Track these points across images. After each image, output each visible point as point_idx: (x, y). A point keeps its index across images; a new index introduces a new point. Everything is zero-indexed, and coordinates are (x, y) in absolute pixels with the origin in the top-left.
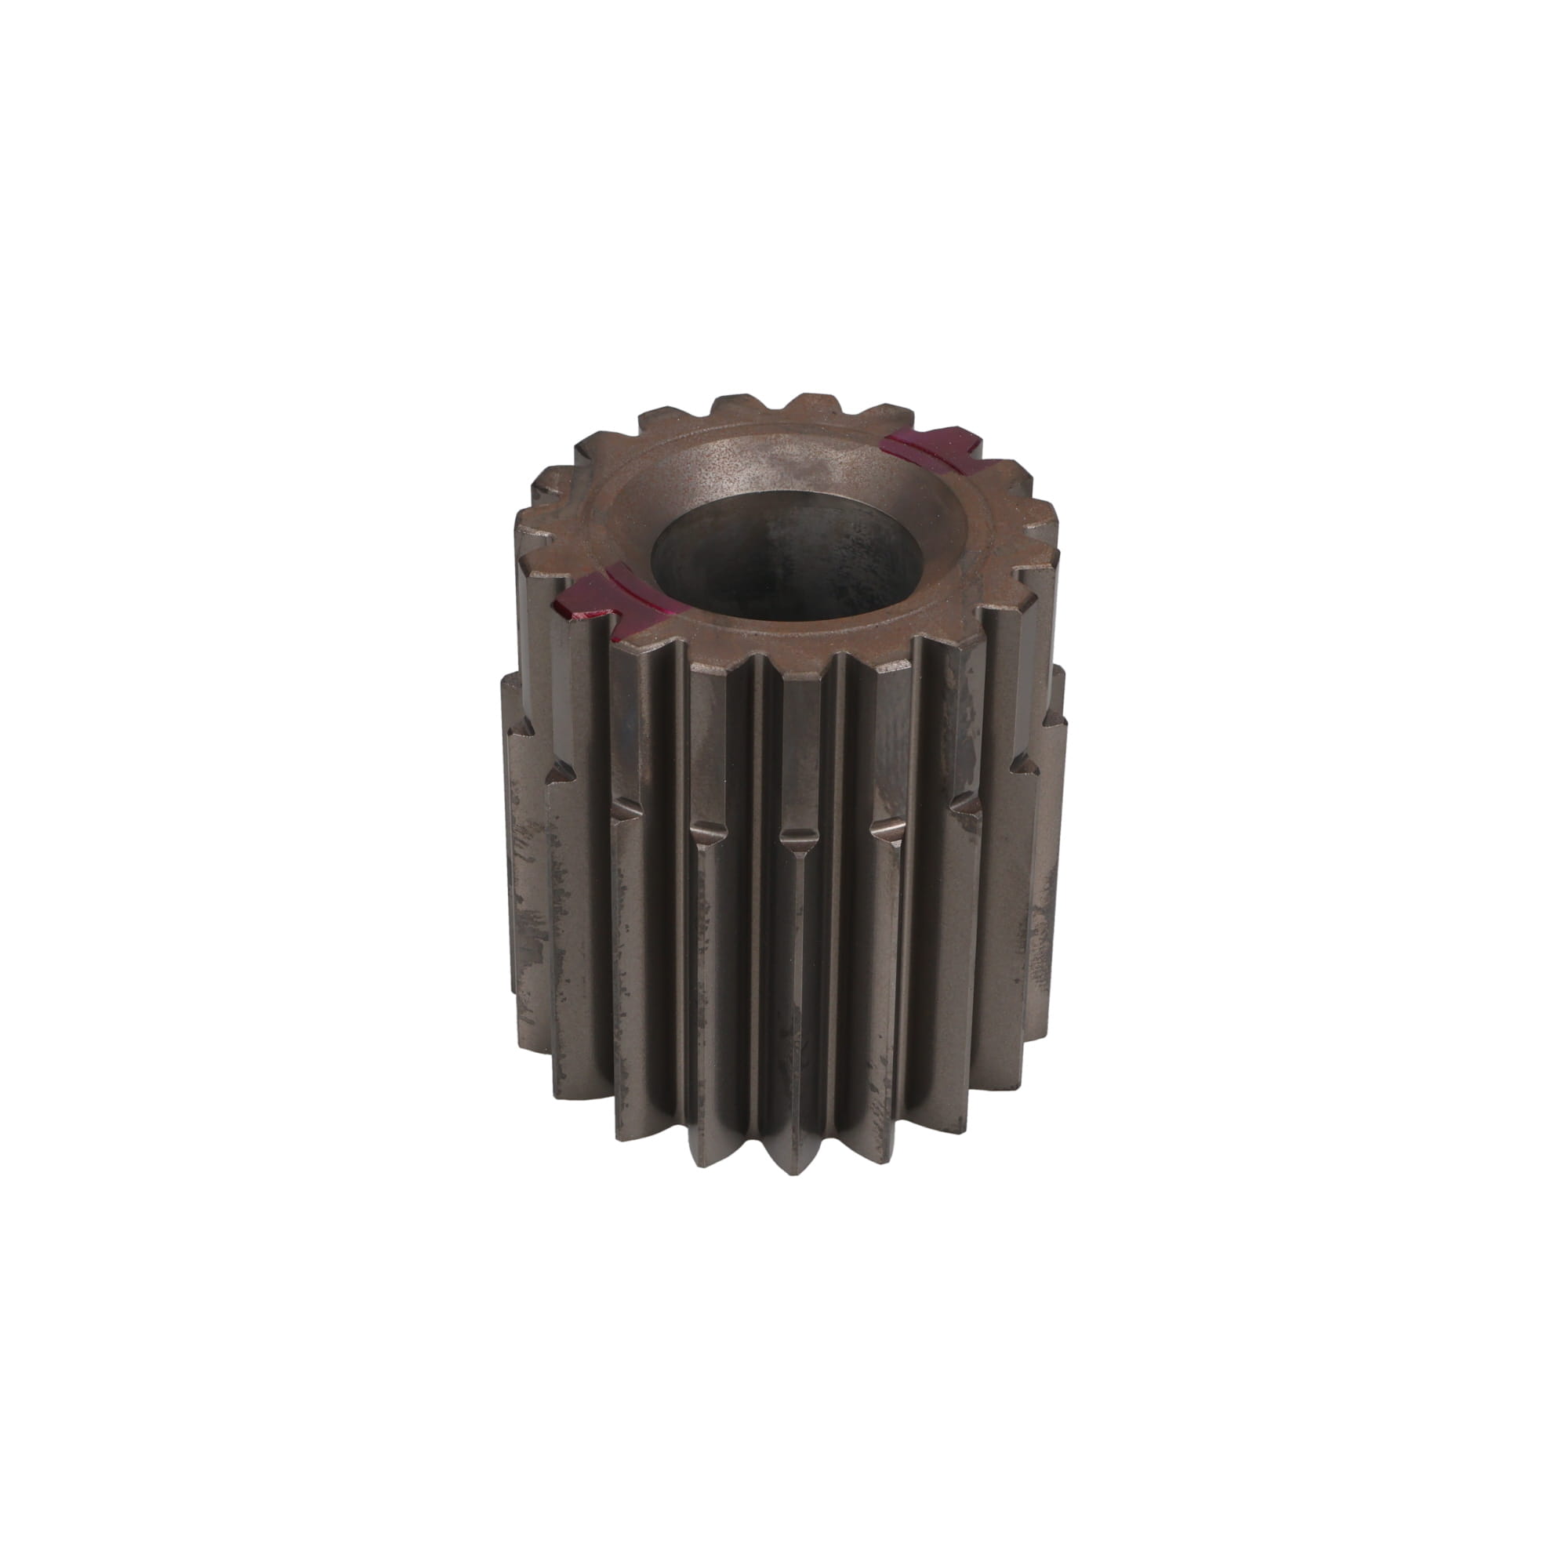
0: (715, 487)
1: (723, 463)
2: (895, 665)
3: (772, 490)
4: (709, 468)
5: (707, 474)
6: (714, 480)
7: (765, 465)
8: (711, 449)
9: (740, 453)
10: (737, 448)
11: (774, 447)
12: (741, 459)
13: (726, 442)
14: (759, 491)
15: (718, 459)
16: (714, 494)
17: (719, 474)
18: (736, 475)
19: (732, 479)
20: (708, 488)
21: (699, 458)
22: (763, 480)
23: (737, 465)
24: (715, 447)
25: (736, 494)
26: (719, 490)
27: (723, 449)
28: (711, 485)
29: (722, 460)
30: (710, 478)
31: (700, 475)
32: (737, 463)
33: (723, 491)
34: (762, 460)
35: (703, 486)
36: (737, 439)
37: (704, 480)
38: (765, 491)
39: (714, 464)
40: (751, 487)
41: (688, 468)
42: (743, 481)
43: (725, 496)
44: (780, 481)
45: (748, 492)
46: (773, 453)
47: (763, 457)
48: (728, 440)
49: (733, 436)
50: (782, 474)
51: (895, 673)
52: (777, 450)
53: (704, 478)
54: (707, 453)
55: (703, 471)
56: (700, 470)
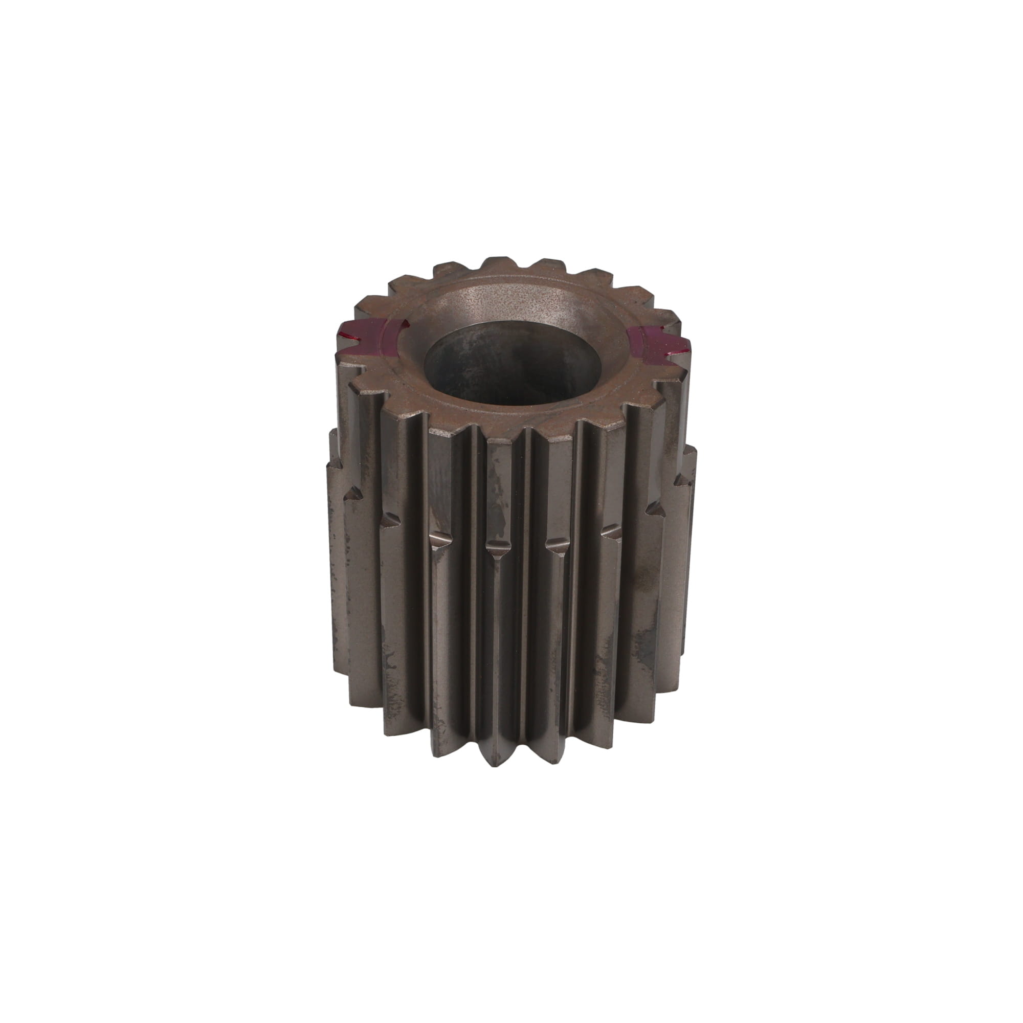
0: (536, 314)
1: (549, 302)
2: (441, 432)
3: (567, 330)
4: (539, 301)
5: (535, 304)
6: (538, 309)
7: (572, 314)
8: (547, 291)
9: (562, 301)
10: (563, 297)
11: (583, 306)
12: (561, 305)
13: (558, 291)
14: (560, 328)
15: (548, 299)
16: (533, 318)
17: (543, 308)
18: (553, 312)
19: (549, 314)
20: (531, 312)
21: (536, 293)
22: (566, 323)
23: (556, 307)
24: (550, 291)
25: (546, 323)
26: (537, 317)
27: (555, 294)
28: (534, 312)
29: (549, 300)
30: (536, 307)
31: (531, 303)
32: (557, 306)
33: (539, 318)
34: (572, 310)
35: (529, 310)
36: (565, 292)
37: (531, 307)
38: (564, 329)
39: (543, 300)
40: (557, 323)
41: (525, 295)
42: (555, 318)
43: (539, 322)
44: (574, 327)
45: (553, 325)
46: (580, 309)
47: (574, 309)
48: (560, 290)
49: (564, 289)
50: (577, 323)
51: (439, 437)
52: (583, 308)
53: (532, 306)
54: (544, 292)
55: (534, 301)
56: (533, 300)
